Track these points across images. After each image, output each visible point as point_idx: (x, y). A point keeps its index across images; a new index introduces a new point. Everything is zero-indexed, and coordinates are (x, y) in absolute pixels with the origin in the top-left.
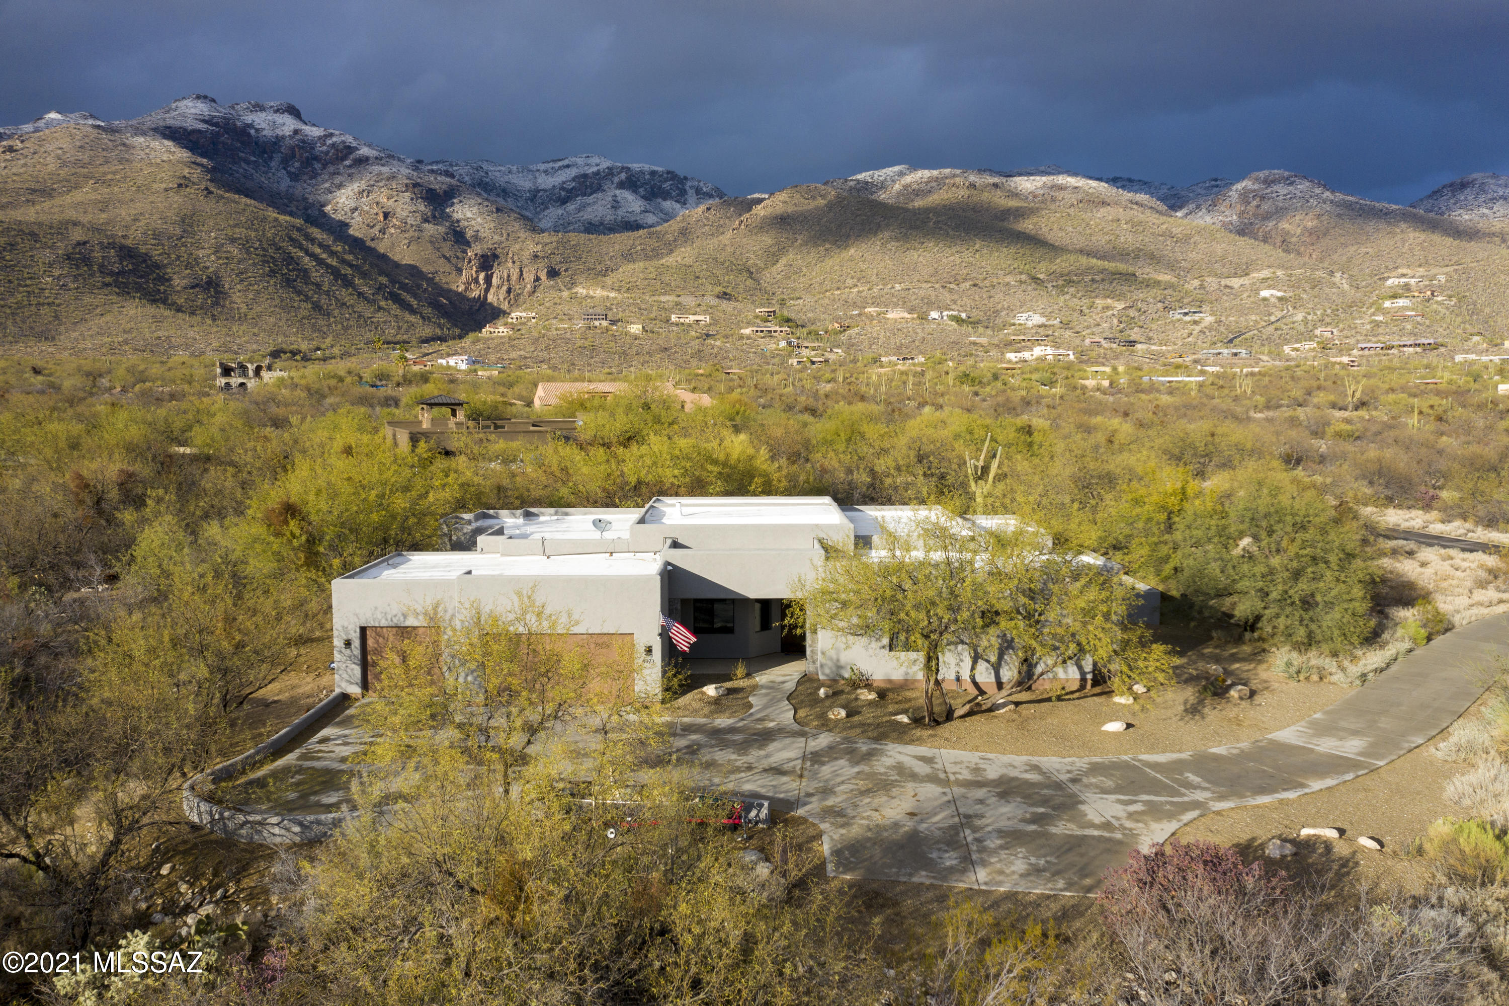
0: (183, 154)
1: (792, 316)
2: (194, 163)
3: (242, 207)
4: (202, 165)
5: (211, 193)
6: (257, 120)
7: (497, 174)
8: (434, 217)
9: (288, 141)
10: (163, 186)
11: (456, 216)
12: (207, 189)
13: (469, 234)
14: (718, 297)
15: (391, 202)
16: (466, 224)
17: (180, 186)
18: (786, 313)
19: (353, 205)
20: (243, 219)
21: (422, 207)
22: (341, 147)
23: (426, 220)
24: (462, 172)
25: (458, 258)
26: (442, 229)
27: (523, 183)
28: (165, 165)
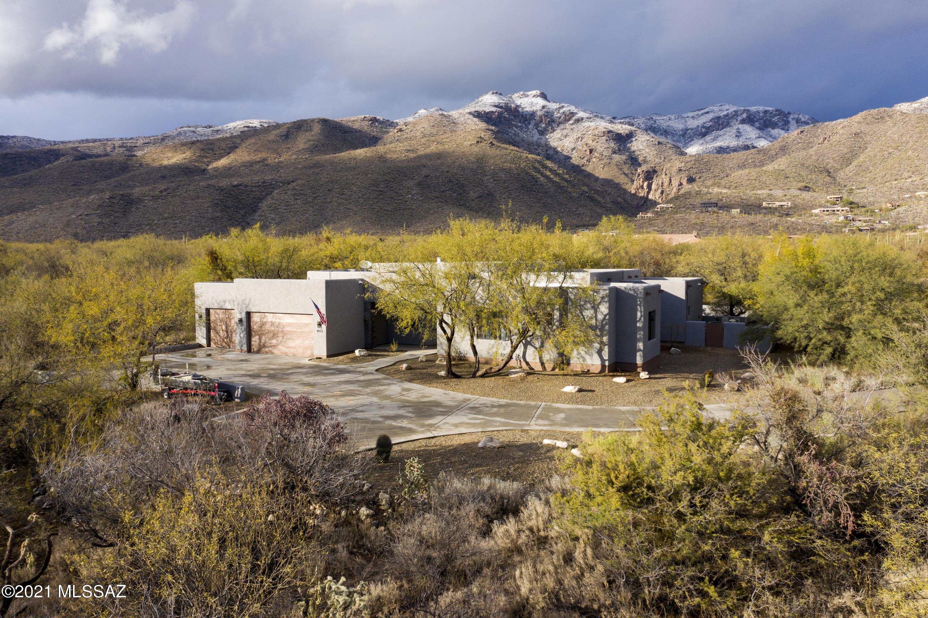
0: (483, 125)
1: (856, 200)
2: (488, 129)
3: (509, 151)
4: (492, 130)
5: (494, 145)
6: (523, 103)
7: (662, 122)
8: (619, 150)
9: (539, 113)
10: (470, 143)
11: (633, 149)
12: (491, 143)
13: (641, 159)
14: (800, 189)
15: (594, 143)
16: (639, 153)
17: (478, 142)
18: (851, 199)
19: (573, 147)
20: (509, 158)
21: (612, 145)
22: (568, 113)
23: (614, 152)
24: (639, 122)
25: (632, 174)
26: (624, 157)
27: (678, 125)
28: (473, 132)
